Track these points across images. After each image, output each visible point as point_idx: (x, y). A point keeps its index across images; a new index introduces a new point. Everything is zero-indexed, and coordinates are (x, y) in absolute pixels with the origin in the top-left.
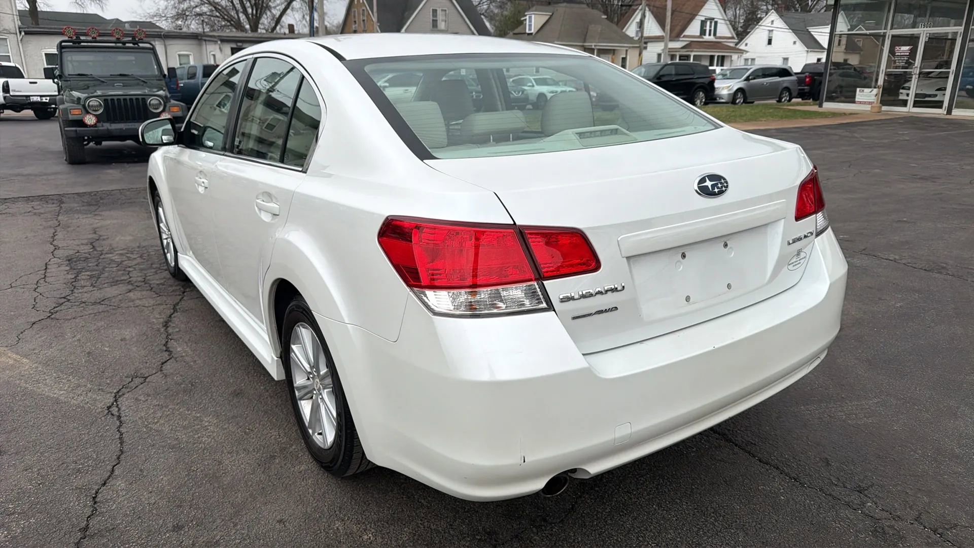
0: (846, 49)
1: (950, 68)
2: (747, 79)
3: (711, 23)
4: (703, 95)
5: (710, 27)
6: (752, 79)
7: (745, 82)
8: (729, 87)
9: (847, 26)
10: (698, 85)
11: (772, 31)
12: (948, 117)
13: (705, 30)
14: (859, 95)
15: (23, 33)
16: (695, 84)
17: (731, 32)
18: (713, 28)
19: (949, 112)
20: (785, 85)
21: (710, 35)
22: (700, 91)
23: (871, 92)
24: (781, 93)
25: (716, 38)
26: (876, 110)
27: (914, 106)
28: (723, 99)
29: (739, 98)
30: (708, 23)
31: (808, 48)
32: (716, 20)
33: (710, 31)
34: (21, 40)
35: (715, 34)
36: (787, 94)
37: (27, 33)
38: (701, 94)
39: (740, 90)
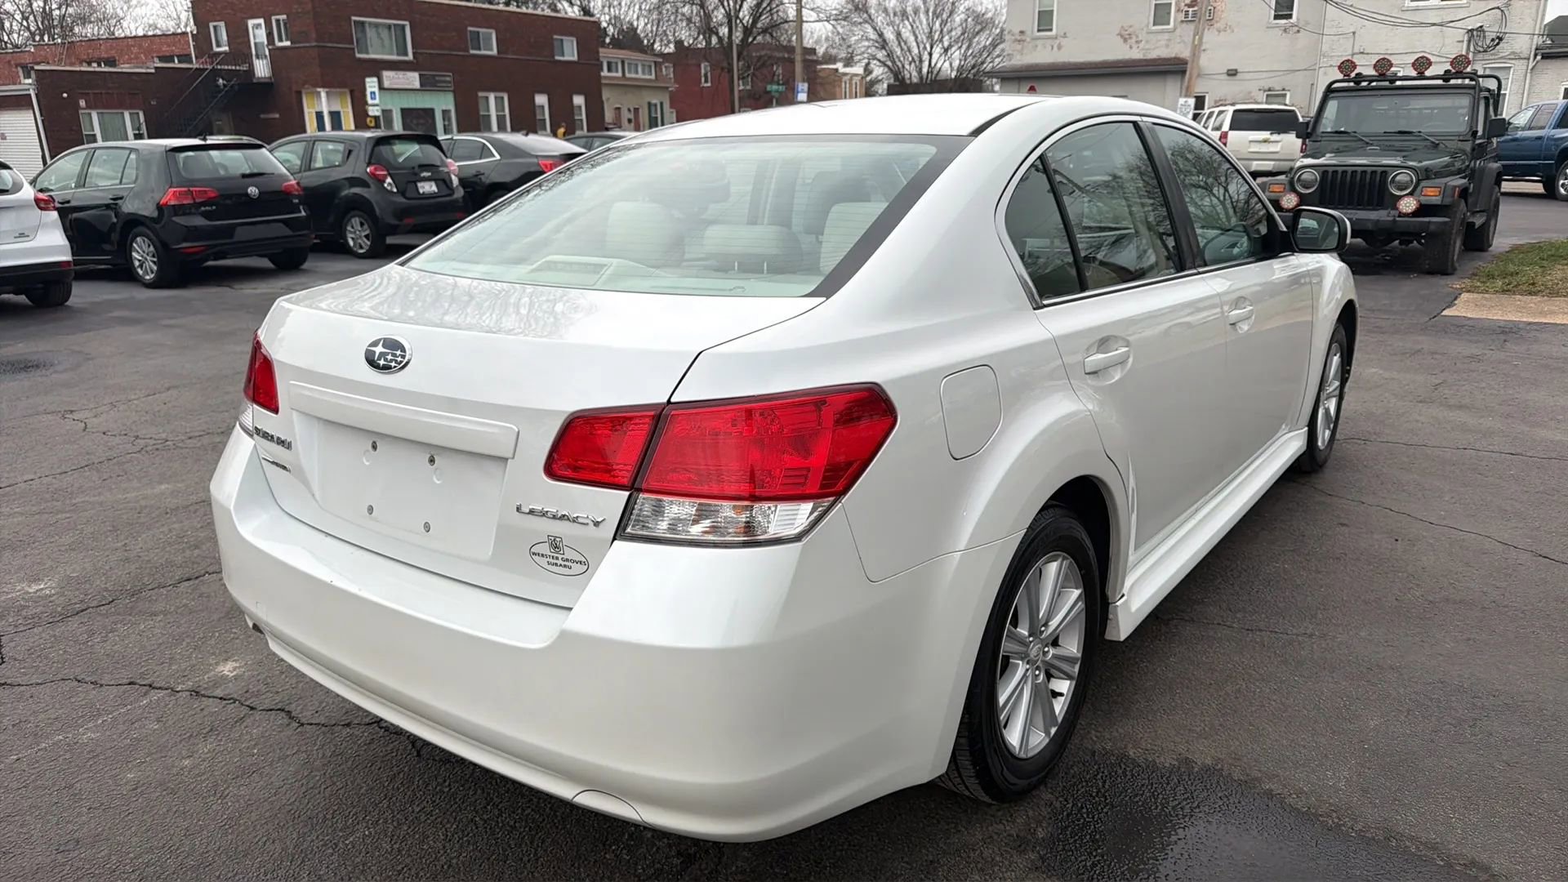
15: (1539, 57)
34: (1532, 69)
37: (1545, 57)
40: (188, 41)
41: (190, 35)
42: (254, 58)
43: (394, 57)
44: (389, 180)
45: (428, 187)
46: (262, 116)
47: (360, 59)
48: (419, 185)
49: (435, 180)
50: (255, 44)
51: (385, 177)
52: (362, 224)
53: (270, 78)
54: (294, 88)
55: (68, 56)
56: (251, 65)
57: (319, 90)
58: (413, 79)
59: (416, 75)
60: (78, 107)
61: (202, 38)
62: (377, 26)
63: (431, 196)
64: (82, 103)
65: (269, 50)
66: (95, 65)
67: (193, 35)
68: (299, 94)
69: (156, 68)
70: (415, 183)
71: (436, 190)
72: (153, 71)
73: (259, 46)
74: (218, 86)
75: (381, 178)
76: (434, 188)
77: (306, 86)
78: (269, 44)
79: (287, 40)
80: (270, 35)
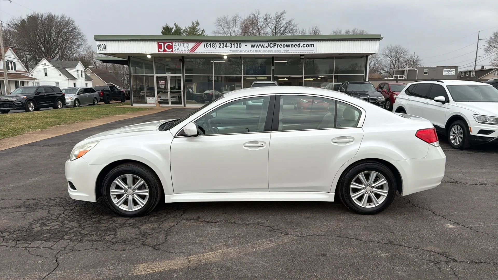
0: (85, 79)
1: (181, 89)
2: (78, 94)
3: (11, 63)
4: (61, 103)
5: (12, 65)
6: (80, 94)
7: (77, 95)
8: (71, 98)
9: (84, 68)
10: (58, 97)
11: (46, 69)
12: (185, 107)
13: (9, 67)
14: (148, 100)
16: (56, 97)
17: (24, 68)
18: (13, 66)
19: (185, 106)
20: (95, 96)
21: (12, 70)
22: (59, 100)
23: (153, 99)
24: (94, 100)
25: (16, 72)
26: (158, 106)
27: (171, 104)
28: (69, 104)
29: (77, 103)
30: (10, 63)
31: (68, 78)
32: (14, 62)
33: (12, 67)
35: (15, 70)
36: (96, 100)
38: (60, 102)
39: (76, 99)
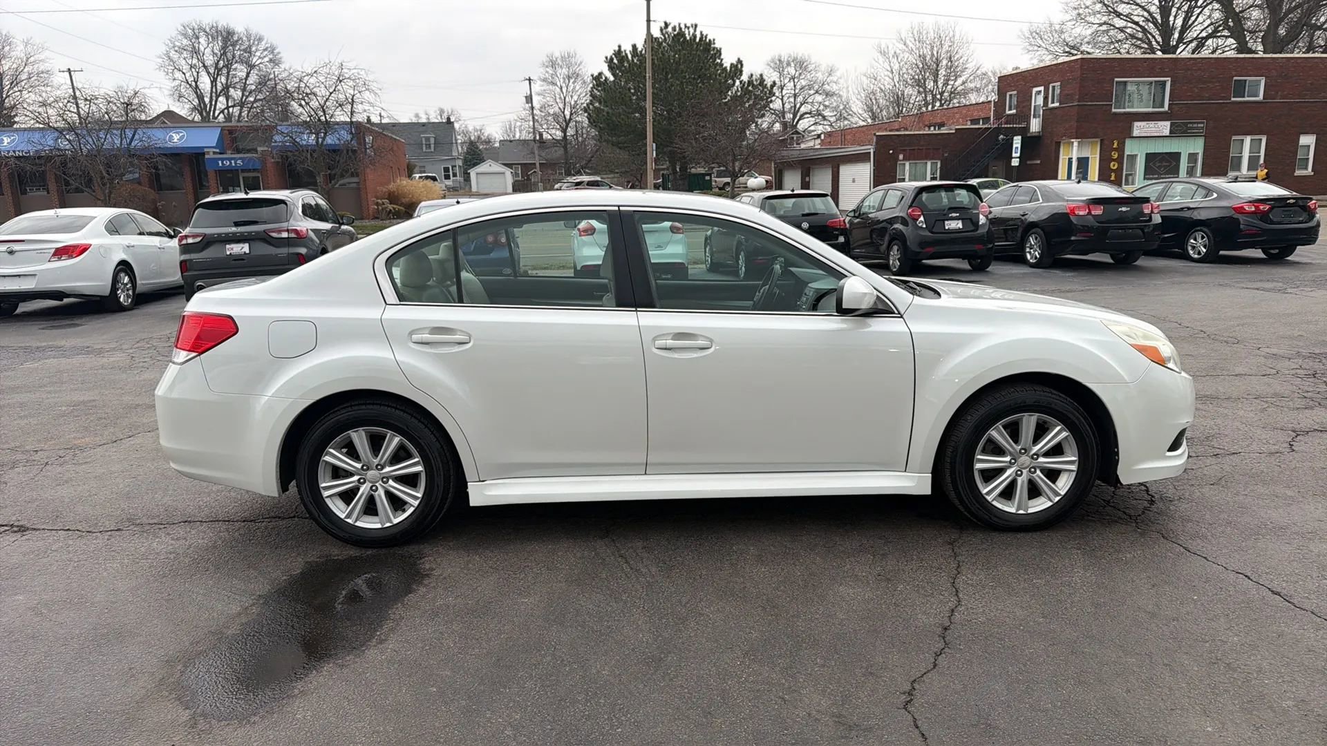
40: (991, 108)
41: (993, 103)
42: (1032, 117)
43: (1150, 110)
44: (922, 219)
45: (955, 225)
46: (1028, 162)
47: (1115, 114)
48: (946, 222)
49: (962, 219)
50: (1035, 106)
51: (919, 216)
52: (898, 250)
53: (1039, 132)
54: (1055, 139)
55: (919, 123)
56: (1029, 124)
57: (1072, 140)
58: (1164, 127)
59: (1168, 124)
60: (897, 159)
61: (1000, 105)
62: (1138, 84)
63: (958, 231)
64: (901, 157)
65: (1043, 110)
66: (927, 129)
67: (995, 103)
68: (1058, 144)
69: (956, 129)
70: (944, 221)
71: (961, 227)
72: (954, 131)
73: (1037, 108)
74: (998, 140)
75: (915, 217)
76: (960, 225)
77: (1064, 138)
78: (1044, 106)
79: (1057, 102)
80: (1046, 98)
